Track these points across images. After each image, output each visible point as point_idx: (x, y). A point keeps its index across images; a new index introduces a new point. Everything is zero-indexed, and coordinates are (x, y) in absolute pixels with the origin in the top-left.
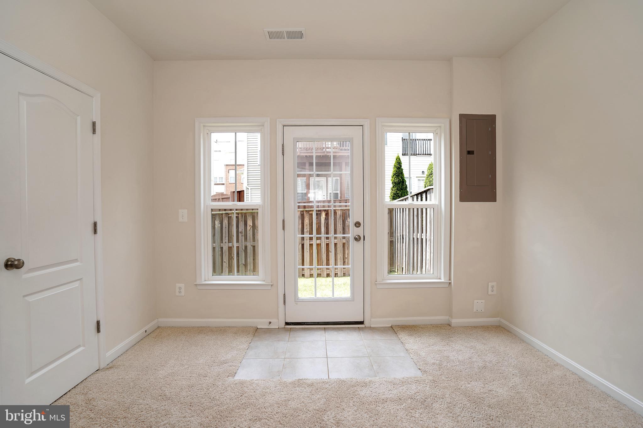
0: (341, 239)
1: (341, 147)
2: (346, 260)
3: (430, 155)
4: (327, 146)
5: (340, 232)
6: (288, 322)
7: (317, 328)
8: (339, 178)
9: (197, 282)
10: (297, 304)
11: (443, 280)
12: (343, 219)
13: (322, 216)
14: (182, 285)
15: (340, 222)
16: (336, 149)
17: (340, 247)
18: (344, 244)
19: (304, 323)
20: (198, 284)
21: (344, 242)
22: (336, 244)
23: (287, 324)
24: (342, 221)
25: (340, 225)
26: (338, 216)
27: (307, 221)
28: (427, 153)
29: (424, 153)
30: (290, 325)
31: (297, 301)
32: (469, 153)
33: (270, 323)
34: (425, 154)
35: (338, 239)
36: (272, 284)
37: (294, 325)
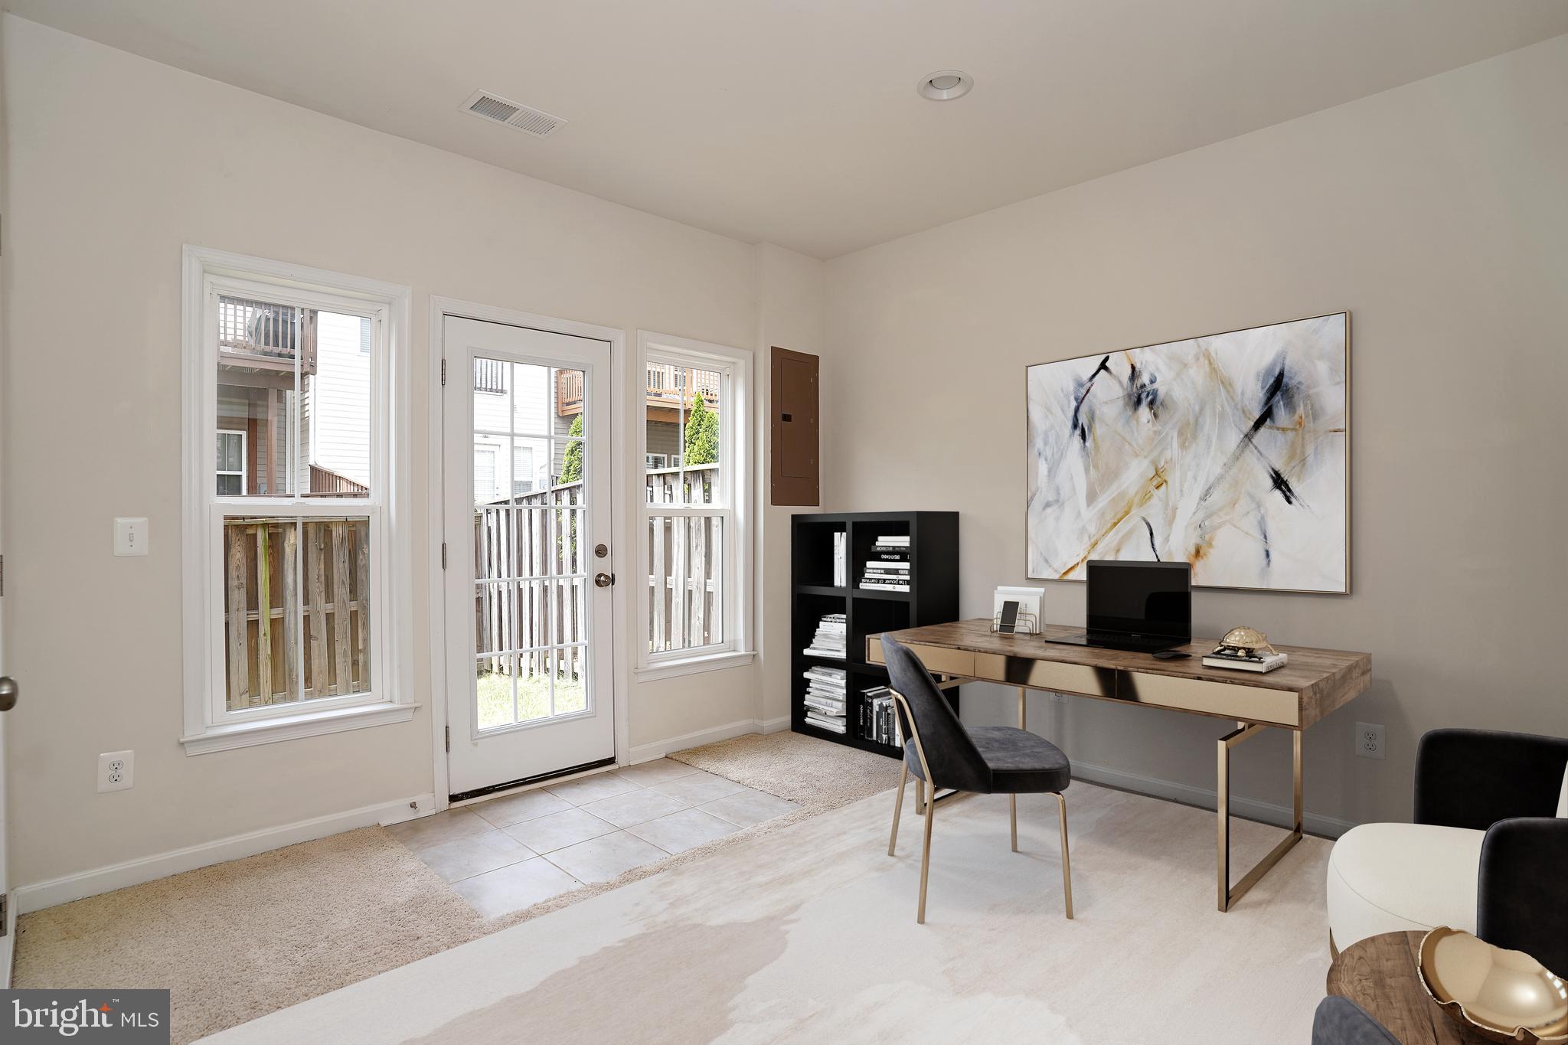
0: (344, 602)
1: (259, 343)
2: (361, 657)
3: (502, 391)
4: (222, 337)
5: (343, 582)
6: (457, 793)
7: (543, 789)
8: (244, 434)
9: (186, 735)
10: (476, 745)
11: (742, 652)
12: (351, 547)
13: (287, 542)
14: (126, 755)
15: (341, 556)
16: (245, 348)
17: (342, 625)
18: (354, 615)
19: (493, 786)
20: (187, 742)
21: (353, 609)
22: (330, 617)
23: (453, 798)
24: (347, 553)
25: (341, 565)
26: (336, 541)
27: (238, 555)
28: (494, 387)
29: (489, 387)
30: (461, 799)
31: (476, 736)
32: (787, 418)
33: (413, 805)
34: (491, 390)
35: (336, 600)
36: (417, 705)
37: (471, 798)
